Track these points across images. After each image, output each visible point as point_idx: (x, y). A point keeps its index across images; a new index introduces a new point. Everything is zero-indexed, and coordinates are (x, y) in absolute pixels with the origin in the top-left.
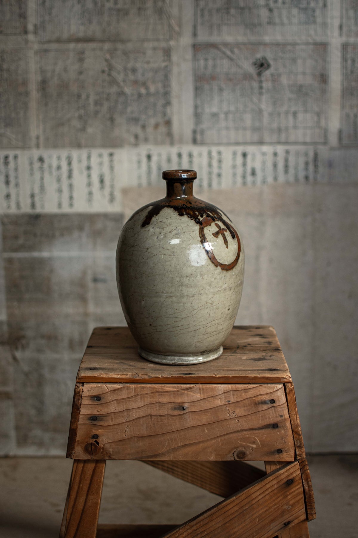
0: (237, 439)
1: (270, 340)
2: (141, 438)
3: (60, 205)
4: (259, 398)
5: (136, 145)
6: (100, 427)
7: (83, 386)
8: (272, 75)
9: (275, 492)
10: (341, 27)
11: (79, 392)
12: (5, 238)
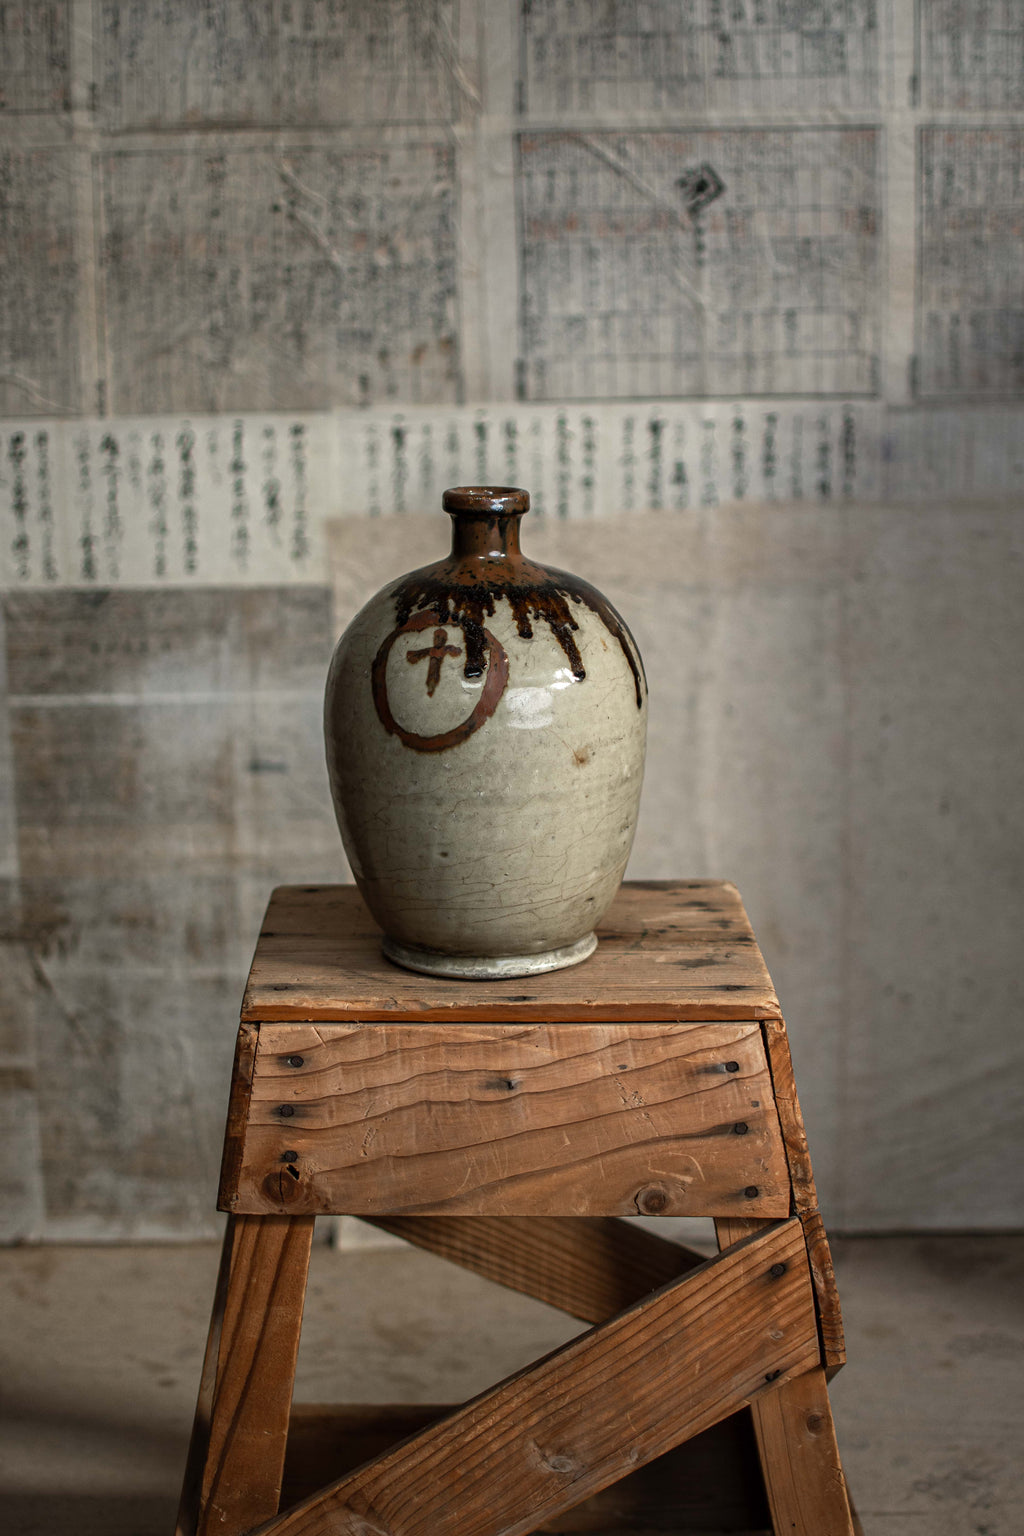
0: (646, 1163)
1: (726, 915)
2: (402, 1159)
3: (160, 567)
4: (699, 1059)
5: (364, 405)
6: (301, 1132)
7: (258, 1029)
8: (729, 213)
9: (742, 1294)
10: (914, 82)
11: (249, 1046)
12: (12, 655)
